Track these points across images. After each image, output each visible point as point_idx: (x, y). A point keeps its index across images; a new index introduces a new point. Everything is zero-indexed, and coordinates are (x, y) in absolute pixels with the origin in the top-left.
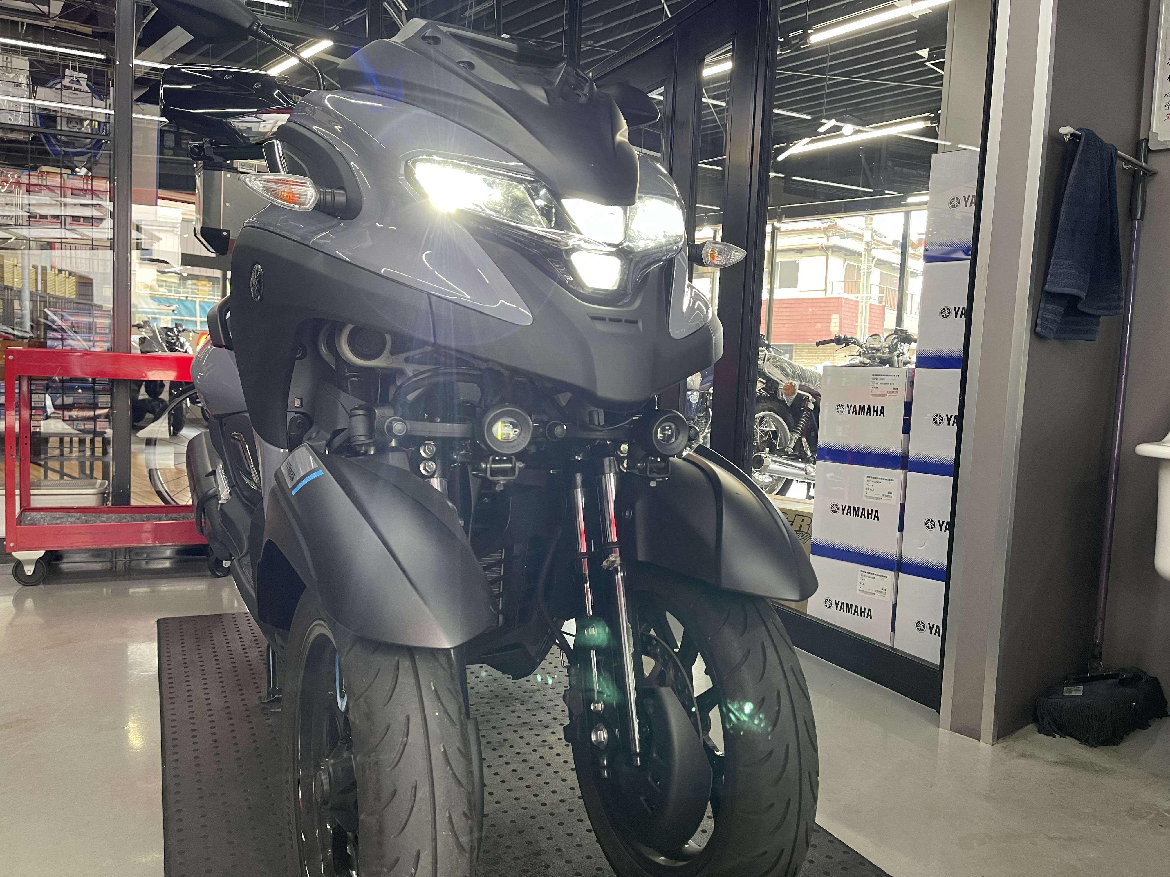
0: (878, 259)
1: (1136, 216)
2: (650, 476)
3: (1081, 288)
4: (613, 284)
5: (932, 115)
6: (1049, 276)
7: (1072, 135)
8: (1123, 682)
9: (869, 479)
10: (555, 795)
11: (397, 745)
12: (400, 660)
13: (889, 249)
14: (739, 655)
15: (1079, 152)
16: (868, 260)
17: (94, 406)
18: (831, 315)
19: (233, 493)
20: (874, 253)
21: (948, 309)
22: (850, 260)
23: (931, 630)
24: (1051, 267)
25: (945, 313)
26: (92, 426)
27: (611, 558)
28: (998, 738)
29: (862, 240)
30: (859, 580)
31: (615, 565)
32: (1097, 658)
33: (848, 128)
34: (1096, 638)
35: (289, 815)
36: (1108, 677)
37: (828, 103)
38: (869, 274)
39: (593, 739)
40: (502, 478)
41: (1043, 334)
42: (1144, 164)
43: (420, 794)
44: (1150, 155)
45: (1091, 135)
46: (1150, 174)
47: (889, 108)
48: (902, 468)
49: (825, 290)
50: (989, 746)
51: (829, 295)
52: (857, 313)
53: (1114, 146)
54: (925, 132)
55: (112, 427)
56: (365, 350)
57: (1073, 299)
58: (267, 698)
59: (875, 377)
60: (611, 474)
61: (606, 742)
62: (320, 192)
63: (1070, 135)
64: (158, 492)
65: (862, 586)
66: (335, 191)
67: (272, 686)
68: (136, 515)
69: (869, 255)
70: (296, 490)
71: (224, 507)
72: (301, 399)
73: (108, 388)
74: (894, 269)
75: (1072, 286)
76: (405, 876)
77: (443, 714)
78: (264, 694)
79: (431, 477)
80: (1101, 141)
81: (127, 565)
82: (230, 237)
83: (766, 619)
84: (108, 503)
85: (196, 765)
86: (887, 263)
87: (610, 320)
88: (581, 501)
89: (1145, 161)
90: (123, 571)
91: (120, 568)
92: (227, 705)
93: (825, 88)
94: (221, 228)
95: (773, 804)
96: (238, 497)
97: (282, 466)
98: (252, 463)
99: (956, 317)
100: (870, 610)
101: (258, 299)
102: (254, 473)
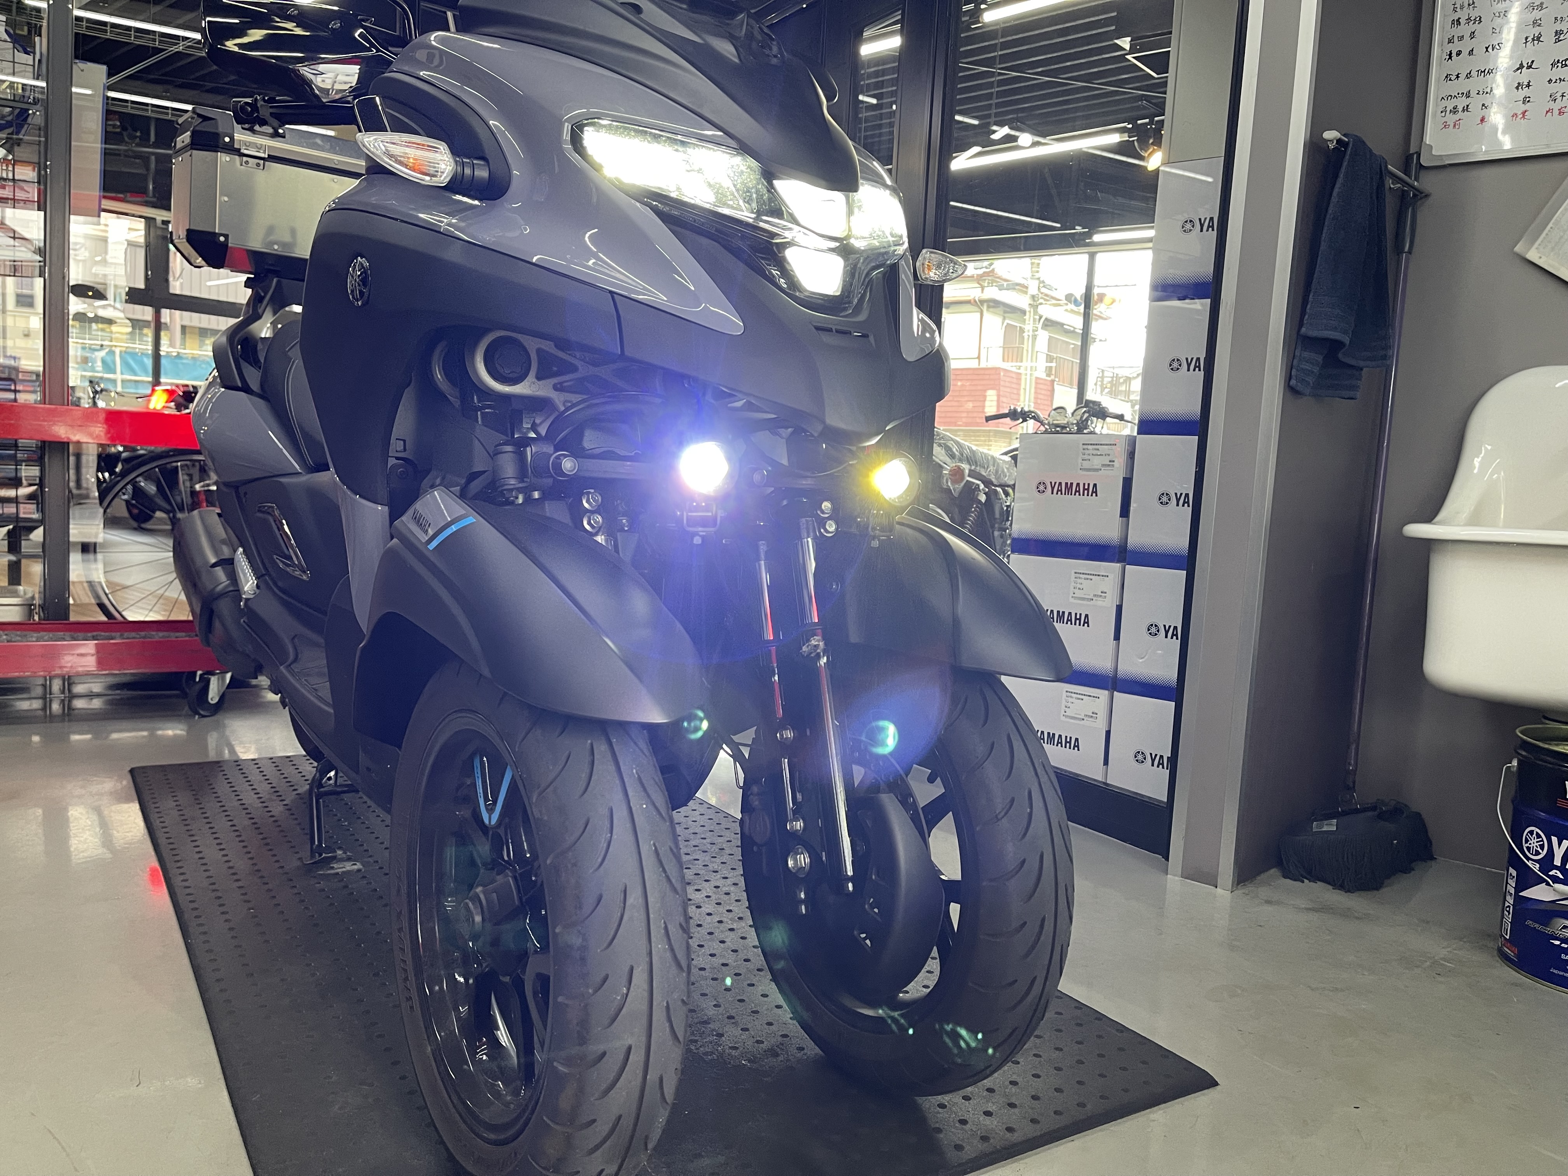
0: (1046, 319)
1: (1404, 248)
2: (872, 534)
3: (1345, 332)
4: (836, 289)
5: (1130, 126)
6: (1307, 317)
7: (1339, 141)
8: (1381, 816)
9: (1077, 575)
10: (714, 959)
11: (600, 842)
12: (594, 744)
13: (1060, 305)
14: (981, 750)
15: (1345, 164)
16: (1034, 320)
17: (16, 482)
18: (985, 391)
19: (262, 586)
20: (1041, 310)
21: (1178, 360)
22: (1011, 319)
23: (1153, 761)
24: (1309, 307)
25: (1174, 365)
26: (14, 510)
27: (814, 642)
28: (1238, 884)
29: (1026, 293)
30: (1064, 703)
31: (818, 651)
32: (1349, 789)
33: (1025, 139)
34: (1350, 764)
35: (406, 970)
36: (1364, 810)
37: (998, 105)
38: (1035, 337)
39: (790, 866)
40: (700, 529)
41: (1298, 388)
42: (1416, 183)
43: (630, 901)
44: (1422, 172)
45: (1360, 143)
46: (1421, 196)
47: (1081, 114)
48: (1118, 562)
49: (979, 358)
50: (1227, 894)
51: (983, 365)
52: (1019, 389)
53: (1384, 158)
54: (1120, 149)
55: (42, 511)
56: (506, 371)
57: (1334, 346)
58: (311, 859)
59: (1085, 447)
60: (809, 539)
61: (807, 868)
62: (456, 162)
63: (1335, 142)
64: (102, 606)
65: (1067, 709)
66: (474, 162)
67: (316, 843)
68: (79, 634)
69: (1036, 313)
70: (434, 544)
71: (249, 603)
72: (404, 441)
73: (35, 457)
74: (1067, 332)
75: (1335, 329)
76: (616, 998)
77: (651, 807)
78: (306, 853)
79: (596, 534)
80: (1371, 151)
81: (66, 703)
82: (230, 245)
83: (1010, 709)
84: (36, 618)
85: (232, 937)
86: (1062, 325)
87: (837, 331)
88: (765, 578)
89: (1416, 179)
90: (60, 711)
91: (56, 707)
92: (256, 868)
93: (996, 85)
94: (217, 231)
95: (1025, 923)
96: (271, 589)
97: (404, 518)
98: (293, 542)
99: (1188, 370)
100: (1077, 740)
101: (360, 303)
102: (297, 556)
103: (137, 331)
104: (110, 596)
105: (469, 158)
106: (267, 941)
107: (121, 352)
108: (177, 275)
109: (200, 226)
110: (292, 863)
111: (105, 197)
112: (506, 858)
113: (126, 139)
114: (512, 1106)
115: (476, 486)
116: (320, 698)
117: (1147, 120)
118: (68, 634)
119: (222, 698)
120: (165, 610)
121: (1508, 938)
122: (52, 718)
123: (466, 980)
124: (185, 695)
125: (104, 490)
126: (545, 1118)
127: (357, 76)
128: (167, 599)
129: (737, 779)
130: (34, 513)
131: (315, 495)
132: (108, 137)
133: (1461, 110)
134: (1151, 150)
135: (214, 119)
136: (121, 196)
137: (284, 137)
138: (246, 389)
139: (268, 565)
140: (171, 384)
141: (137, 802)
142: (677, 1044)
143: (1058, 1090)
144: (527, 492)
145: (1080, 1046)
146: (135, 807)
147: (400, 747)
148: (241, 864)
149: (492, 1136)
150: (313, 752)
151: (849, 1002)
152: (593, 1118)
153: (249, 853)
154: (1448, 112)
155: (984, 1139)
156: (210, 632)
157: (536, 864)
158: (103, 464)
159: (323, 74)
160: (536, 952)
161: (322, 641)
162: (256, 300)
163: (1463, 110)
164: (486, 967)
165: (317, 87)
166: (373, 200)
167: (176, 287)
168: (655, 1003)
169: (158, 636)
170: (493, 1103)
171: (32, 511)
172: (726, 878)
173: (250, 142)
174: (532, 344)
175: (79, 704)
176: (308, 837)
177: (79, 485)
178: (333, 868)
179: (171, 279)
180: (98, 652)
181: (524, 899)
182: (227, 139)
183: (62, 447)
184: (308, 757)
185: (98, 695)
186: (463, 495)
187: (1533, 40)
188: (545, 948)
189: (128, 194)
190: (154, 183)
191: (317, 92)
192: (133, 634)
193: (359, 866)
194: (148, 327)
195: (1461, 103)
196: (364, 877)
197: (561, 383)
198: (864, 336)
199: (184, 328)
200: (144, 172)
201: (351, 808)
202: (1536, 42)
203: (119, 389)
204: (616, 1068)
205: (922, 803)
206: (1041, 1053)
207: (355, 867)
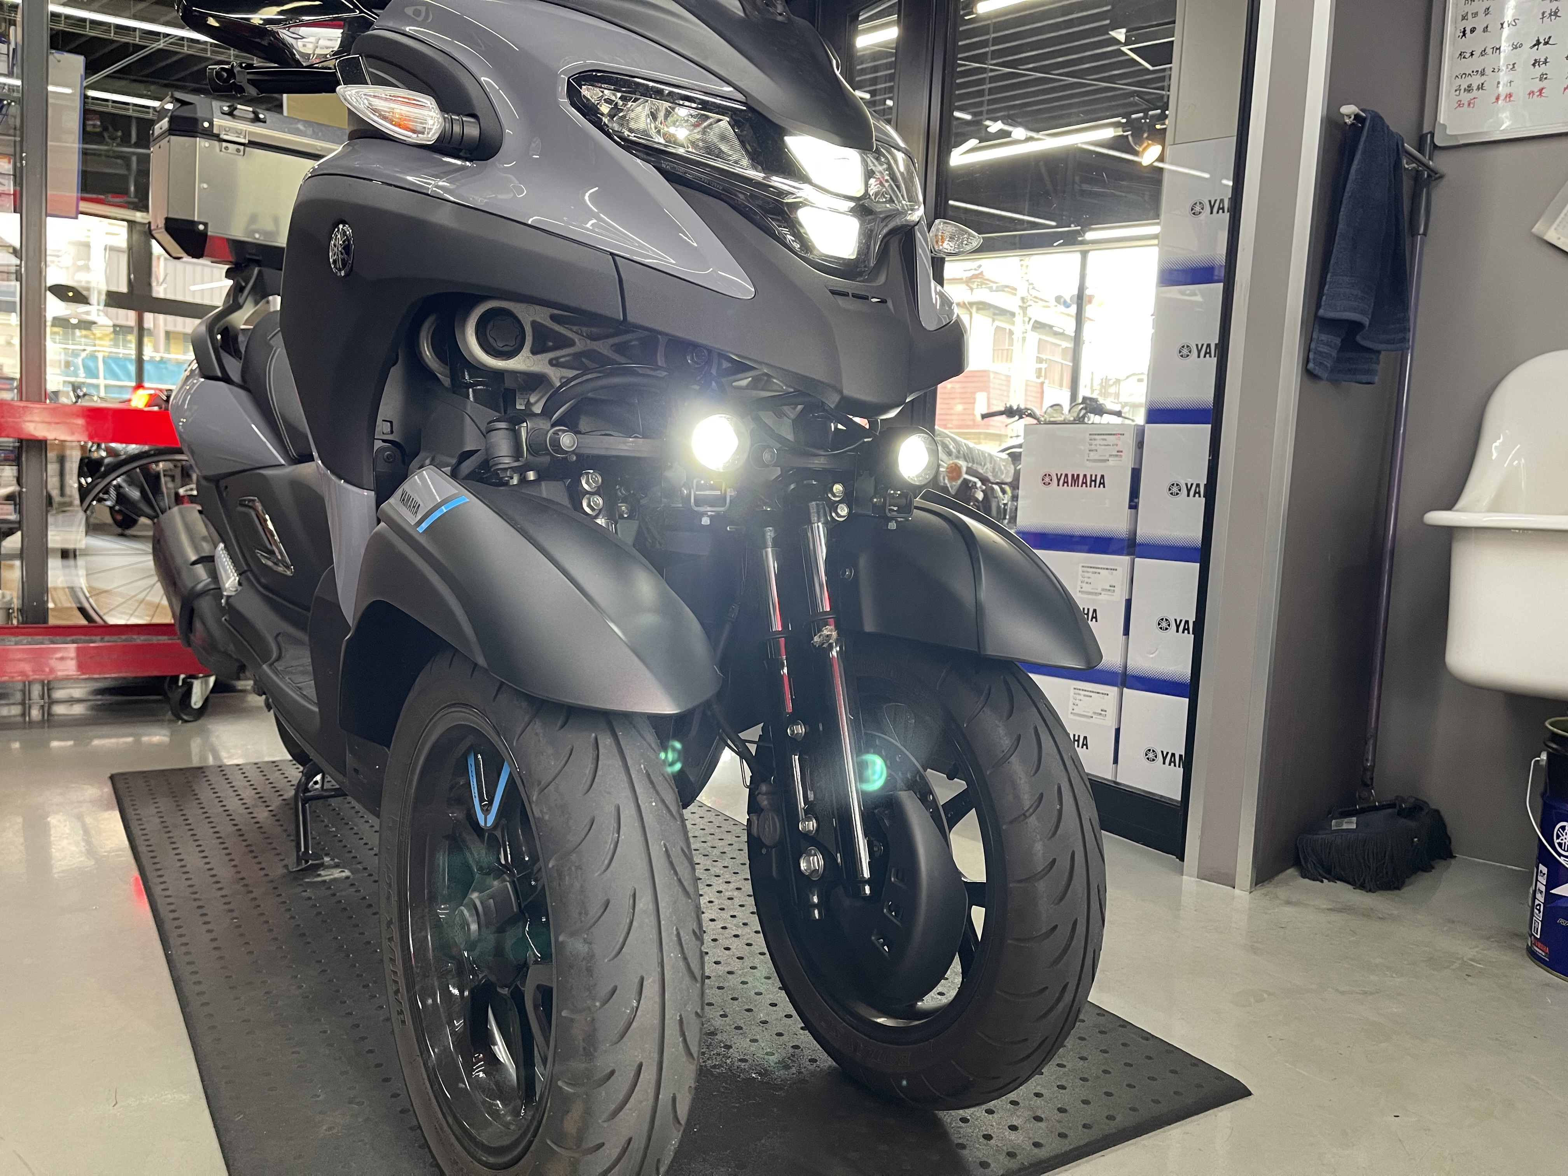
0: (1036, 321)
1: (1418, 230)
2: (889, 515)
3: (1363, 313)
4: (851, 252)
5: (1124, 120)
6: (1324, 297)
7: (1357, 116)
8: (1401, 813)
9: (1084, 569)
11: (607, 843)
12: (599, 737)
13: (1049, 307)
15: (1363, 139)
16: (1024, 322)
18: (975, 393)
19: (243, 582)
20: (1031, 312)
21: (1188, 346)
22: (1000, 321)
23: (1164, 759)
24: (1327, 287)
25: (1184, 352)
27: (826, 632)
28: (1256, 885)
29: (1015, 294)
30: (1072, 701)
31: (831, 641)
32: (1367, 786)
33: (1019, 133)
34: (1367, 760)
35: (396, 982)
36: (1382, 807)
37: (990, 102)
38: (1024, 339)
39: (802, 868)
40: (709, 509)
41: (1316, 372)
42: (1431, 163)
43: (640, 906)
44: (1436, 153)
45: (1377, 119)
46: (1435, 176)
47: (1074, 111)
48: (1128, 554)
50: (1245, 895)
53: (1400, 136)
54: (1115, 144)
55: (19, 513)
56: (499, 345)
57: (1354, 327)
58: (297, 866)
59: (1092, 437)
60: (820, 524)
61: (821, 871)
62: (445, 118)
63: (1353, 117)
64: (82, 610)
65: (1075, 707)
66: (464, 119)
67: (303, 850)
68: (58, 638)
69: (1025, 314)
70: (424, 525)
71: (230, 600)
72: (391, 422)
73: (12, 456)
74: (1056, 334)
75: (1354, 310)
76: (625, 1012)
77: (660, 805)
78: (291, 861)
79: (596, 517)
80: (1388, 127)
81: (46, 709)
82: (209, 233)
83: (1036, 700)
84: (15, 622)
85: (215, 948)
86: (1051, 327)
87: (854, 296)
88: (772, 566)
89: (1430, 158)
90: (40, 717)
91: (35, 713)
92: (240, 876)
93: (987, 81)
94: (196, 219)
95: (1056, 926)
96: (253, 585)
97: (392, 500)
98: (276, 537)
99: (1199, 357)
100: (1085, 738)
101: (343, 273)
102: (280, 550)
103: (121, 337)
104: (91, 600)
105: (458, 115)
106: (251, 953)
107: (104, 357)
108: (161, 280)
109: (179, 214)
110: (278, 871)
111: (84, 199)
112: (503, 862)
113: (108, 140)
114: (513, 1127)
115: (467, 466)
116: (305, 697)
117: (1141, 115)
118: (47, 637)
119: (206, 701)
120: (148, 616)
121: (1538, 937)
122: (31, 724)
123: (462, 992)
124: (167, 700)
125: (83, 492)
126: (549, 1142)
127: (339, 40)
128: (150, 604)
129: (744, 778)
130: (11, 514)
131: (298, 487)
132: (86, 136)
133: (1475, 88)
134: (1145, 144)
135: (191, 104)
136: (102, 197)
137: (265, 122)
138: (226, 379)
139: (250, 561)
140: (155, 389)
141: (117, 808)
142: (691, 1060)
143: (1086, 1102)
144: (522, 471)
145: (1106, 1055)
146: (117, 814)
147: (389, 747)
148: (225, 873)
149: (491, 1160)
150: (299, 756)
151: (865, 1011)
152: (601, 1141)
153: (233, 860)
154: (1462, 91)
155: (1011, 1155)
156: (191, 632)
157: (536, 869)
158: (86, 469)
159: (304, 38)
160: (536, 962)
161: (306, 639)
162: (236, 292)
163: (1478, 89)
164: (483, 978)
165: (299, 52)
166: (356, 164)
167: (159, 291)
168: (667, 1017)
169: (140, 639)
170: (491, 1123)
171: (9, 511)
172: (729, 882)
173: (230, 128)
174: (527, 315)
175: (59, 710)
176: (294, 843)
177: (62, 493)
178: (319, 875)
179: (154, 284)
180: (78, 655)
181: (523, 906)
182: (206, 124)
183: (40, 445)
184: (294, 762)
185: (79, 701)
186: (454, 475)
187: (1550, 15)
188: (546, 957)
189: (110, 195)
190: (135, 185)
191: (297, 56)
192: (114, 638)
193: (347, 873)
194: (131, 333)
195: (1476, 81)
196: (352, 885)
197: (557, 359)
198: (883, 301)
199: (168, 334)
200: (126, 172)
201: (339, 814)
202: (1553, 17)
203: (102, 394)
204: (626, 1087)
205: (942, 801)
206: (1065, 1063)
207: (344, 874)
